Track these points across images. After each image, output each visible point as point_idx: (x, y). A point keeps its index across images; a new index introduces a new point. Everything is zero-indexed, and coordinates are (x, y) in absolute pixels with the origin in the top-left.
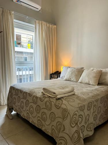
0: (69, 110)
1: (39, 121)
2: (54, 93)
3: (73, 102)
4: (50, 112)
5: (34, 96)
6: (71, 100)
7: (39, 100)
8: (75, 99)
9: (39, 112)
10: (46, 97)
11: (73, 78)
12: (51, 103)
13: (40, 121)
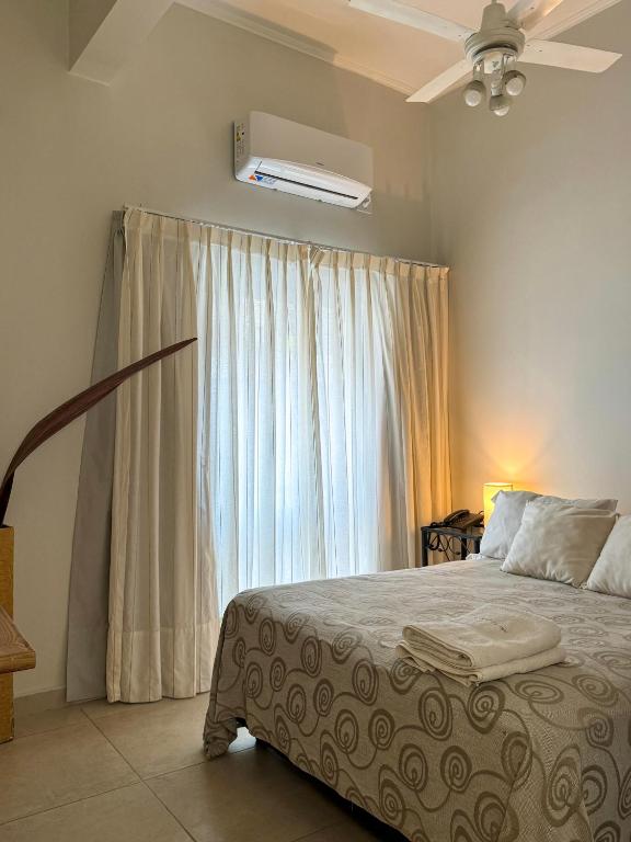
0: (537, 743)
1: (388, 790)
2: (463, 657)
3: (556, 702)
4: (443, 747)
5: (359, 665)
6: (547, 693)
7: (384, 684)
8: (563, 687)
9: (389, 744)
10: (421, 672)
11: (555, 563)
12: (448, 703)
13: (393, 787)
